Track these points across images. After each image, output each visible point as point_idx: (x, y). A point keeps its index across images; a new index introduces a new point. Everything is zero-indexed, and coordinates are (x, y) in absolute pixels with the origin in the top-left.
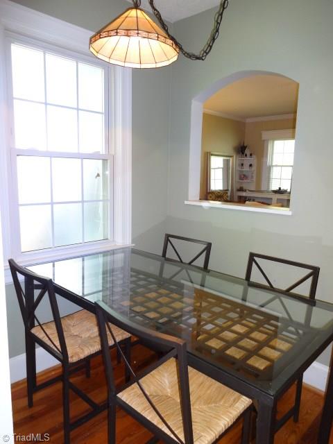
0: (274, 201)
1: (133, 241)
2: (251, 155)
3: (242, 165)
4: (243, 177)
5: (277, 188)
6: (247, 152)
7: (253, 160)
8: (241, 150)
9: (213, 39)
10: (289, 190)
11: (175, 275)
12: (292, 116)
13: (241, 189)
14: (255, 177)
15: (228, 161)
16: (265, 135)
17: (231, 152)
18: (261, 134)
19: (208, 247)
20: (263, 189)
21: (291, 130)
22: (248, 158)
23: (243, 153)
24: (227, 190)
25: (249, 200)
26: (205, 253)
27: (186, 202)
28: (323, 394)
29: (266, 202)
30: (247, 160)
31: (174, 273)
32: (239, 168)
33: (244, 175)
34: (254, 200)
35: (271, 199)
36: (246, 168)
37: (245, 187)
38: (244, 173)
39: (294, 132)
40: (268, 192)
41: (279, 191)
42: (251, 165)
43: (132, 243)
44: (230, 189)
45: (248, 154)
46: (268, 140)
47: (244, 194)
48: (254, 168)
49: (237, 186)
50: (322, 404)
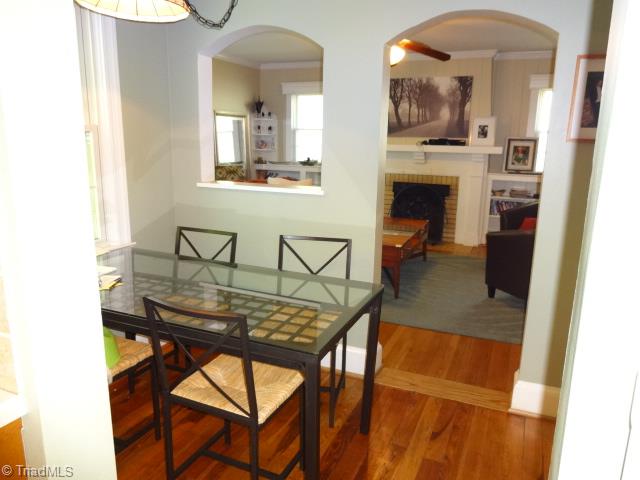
0: (303, 175)
1: (133, 238)
2: (270, 114)
3: (259, 127)
4: (261, 144)
5: (305, 159)
6: (264, 109)
7: (273, 121)
8: (256, 107)
9: (232, 7)
10: (319, 161)
11: (195, 275)
12: (317, 64)
13: (260, 161)
14: (276, 144)
15: (239, 123)
16: (286, 88)
17: (243, 110)
18: (281, 86)
19: (234, 238)
20: (288, 160)
21: (318, 84)
22: (266, 119)
23: (259, 111)
24: (241, 162)
25: (271, 175)
26: (230, 244)
27: (199, 185)
28: (362, 378)
29: (292, 178)
30: (265, 122)
31: (194, 272)
32: (254, 132)
33: (262, 142)
34: (276, 175)
35: (298, 173)
36: (264, 133)
37: (264, 157)
38: (263, 139)
39: (321, 86)
40: (294, 163)
41: (308, 163)
42: (270, 128)
43: (133, 241)
44: (245, 160)
45: (266, 113)
46: (290, 95)
47: (264, 167)
48: (275, 132)
49: (253, 157)
50: (362, 386)
